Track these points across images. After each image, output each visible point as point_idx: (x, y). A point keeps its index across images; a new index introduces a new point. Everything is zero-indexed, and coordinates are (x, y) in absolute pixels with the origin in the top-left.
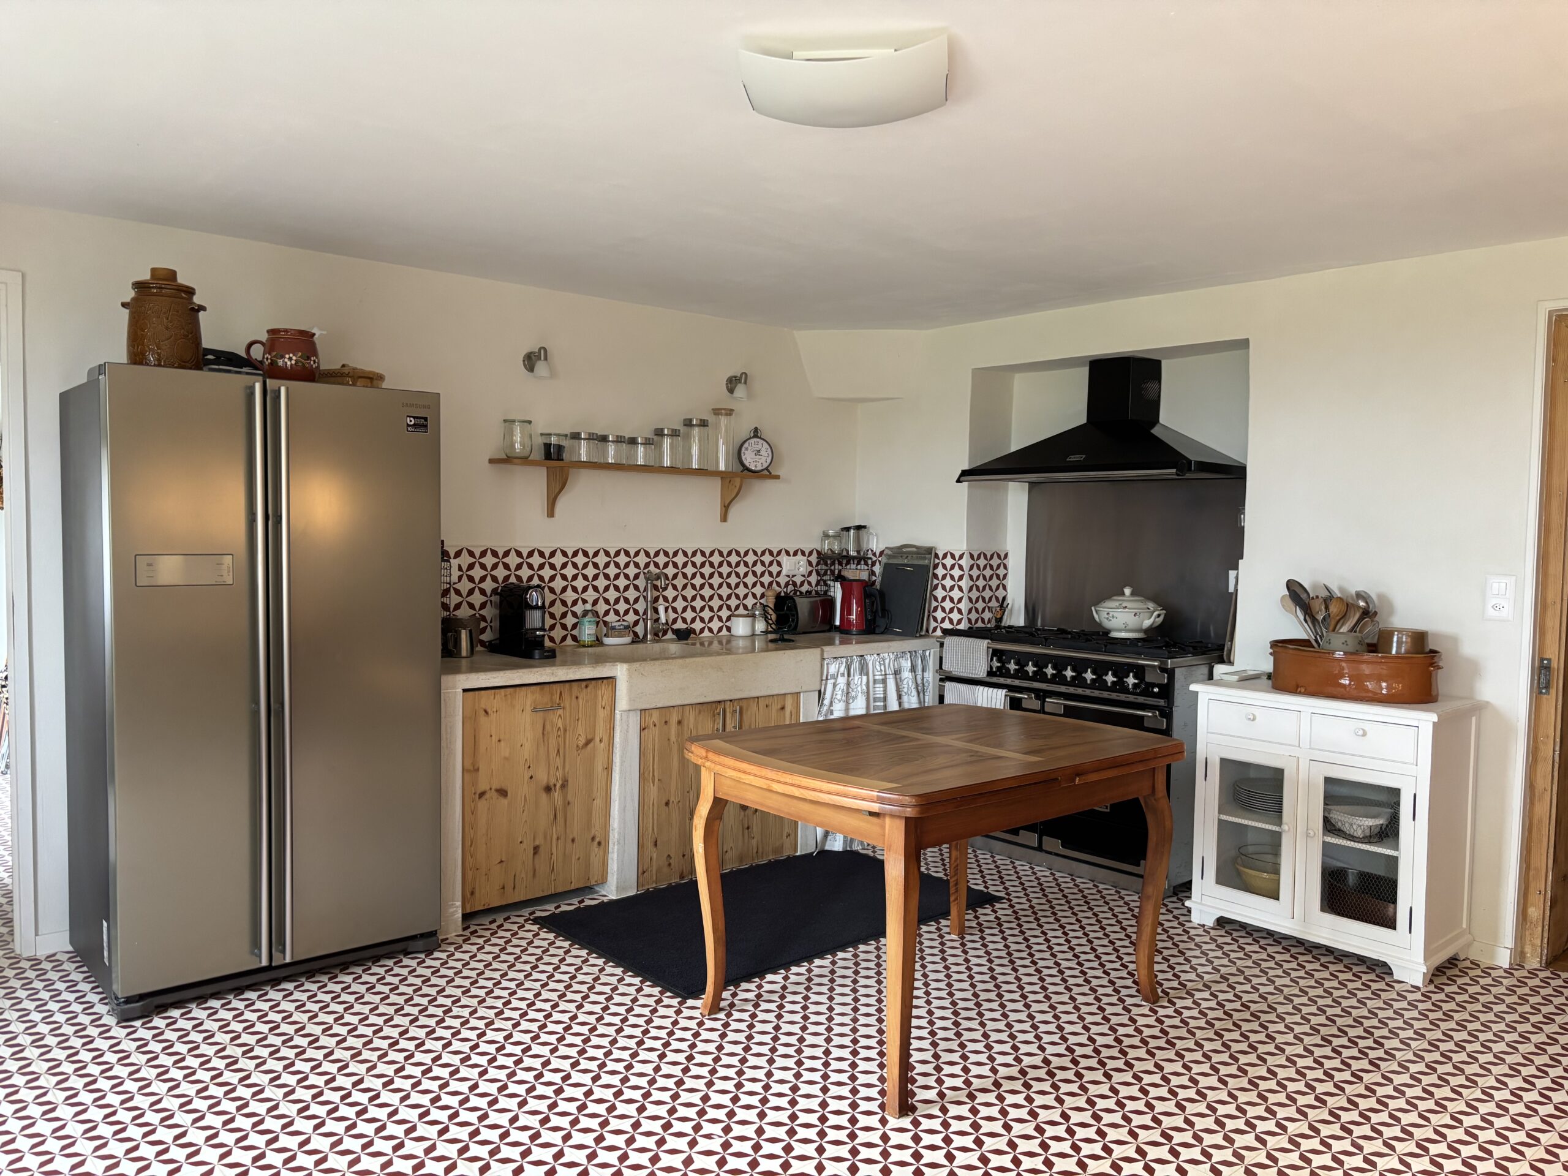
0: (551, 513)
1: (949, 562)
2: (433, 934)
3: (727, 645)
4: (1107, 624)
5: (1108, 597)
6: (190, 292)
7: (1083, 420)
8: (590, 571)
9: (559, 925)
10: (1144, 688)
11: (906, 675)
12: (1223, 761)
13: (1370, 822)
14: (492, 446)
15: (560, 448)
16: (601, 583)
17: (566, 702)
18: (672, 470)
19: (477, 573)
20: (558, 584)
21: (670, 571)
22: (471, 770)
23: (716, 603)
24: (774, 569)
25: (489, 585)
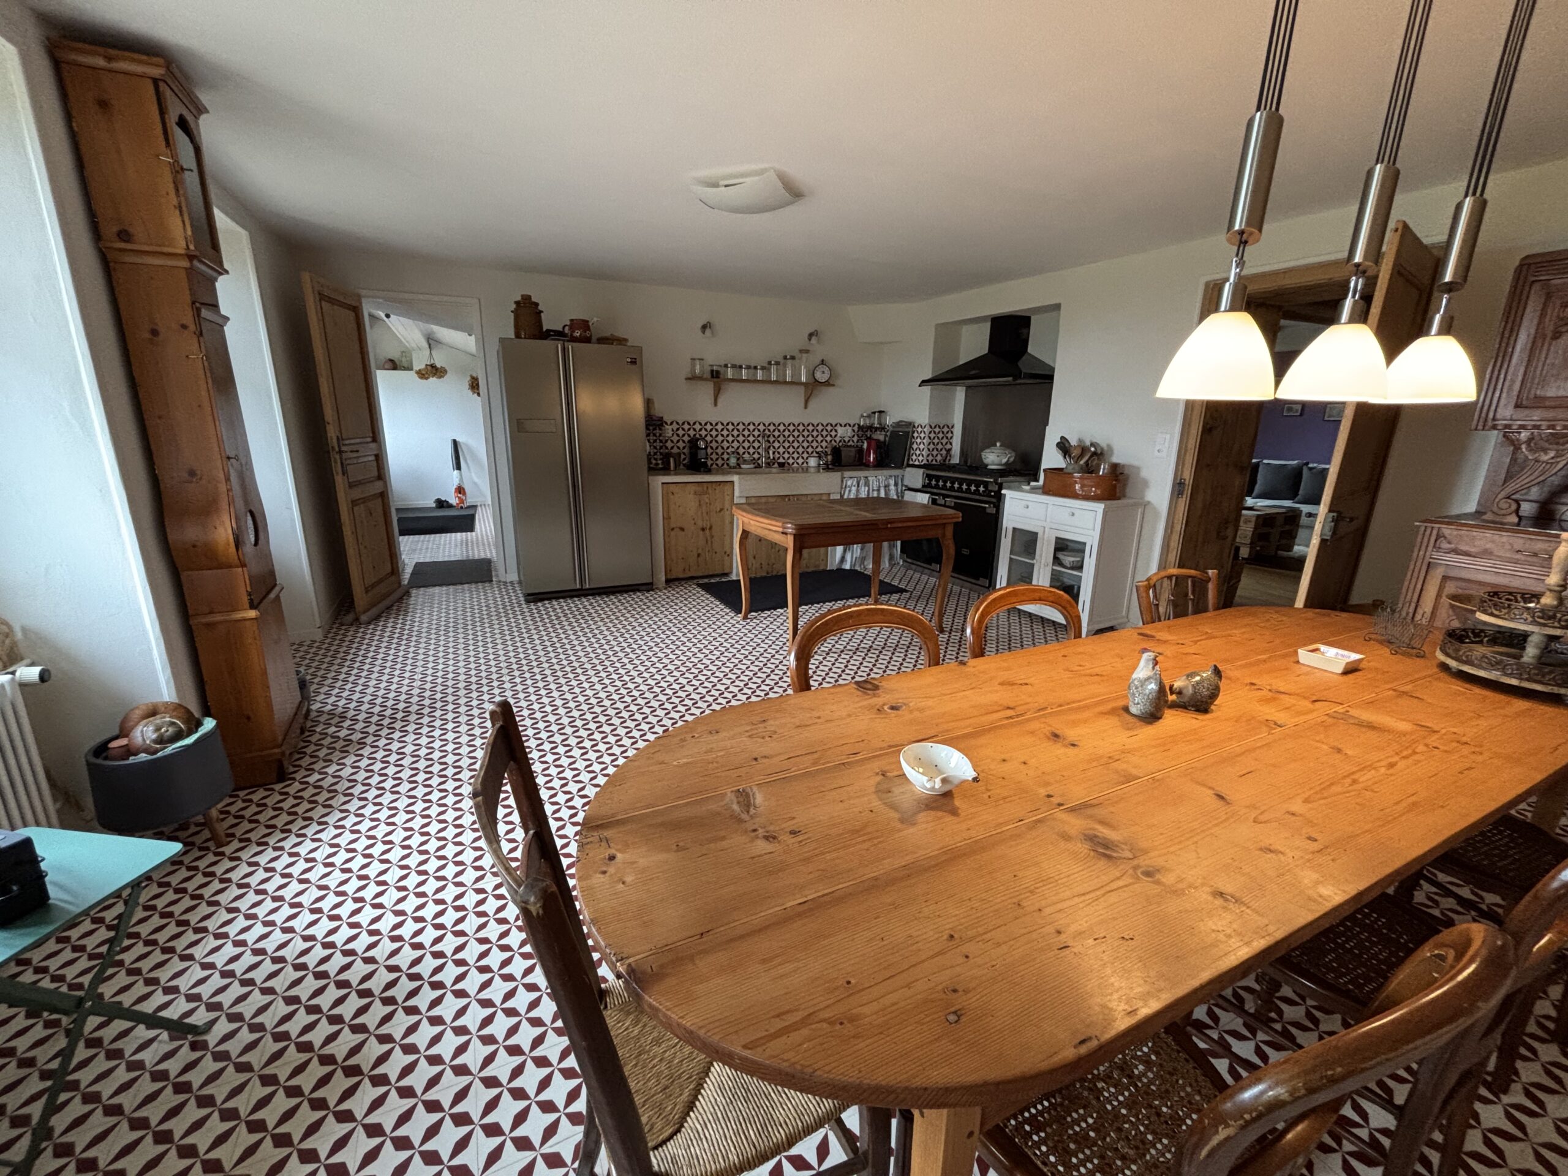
0: (716, 404)
1: (920, 429)
2: (651, 584)
3: (806, 470)
4: (986, 461)
5: (988, 447)
6: (537, 304)
7: (986, 351)
8: (735, 433)
9: (709, 588)
10: (987, 493)
11: (892, 488)
12: (1015, 529)
13: (1072, 559)
14: (686, 372)
15: (718, 372)
16: (741, 439)
17: (710, 491)
18: (776, 382)
19: (681, 432)
20: (720, 438)
21: (776, 433)
22: (667, 518)
23: (800, 450)
24: (833, 433)
25: (686, 438)
